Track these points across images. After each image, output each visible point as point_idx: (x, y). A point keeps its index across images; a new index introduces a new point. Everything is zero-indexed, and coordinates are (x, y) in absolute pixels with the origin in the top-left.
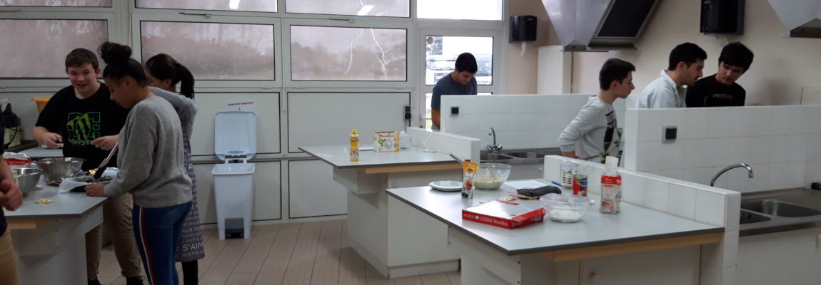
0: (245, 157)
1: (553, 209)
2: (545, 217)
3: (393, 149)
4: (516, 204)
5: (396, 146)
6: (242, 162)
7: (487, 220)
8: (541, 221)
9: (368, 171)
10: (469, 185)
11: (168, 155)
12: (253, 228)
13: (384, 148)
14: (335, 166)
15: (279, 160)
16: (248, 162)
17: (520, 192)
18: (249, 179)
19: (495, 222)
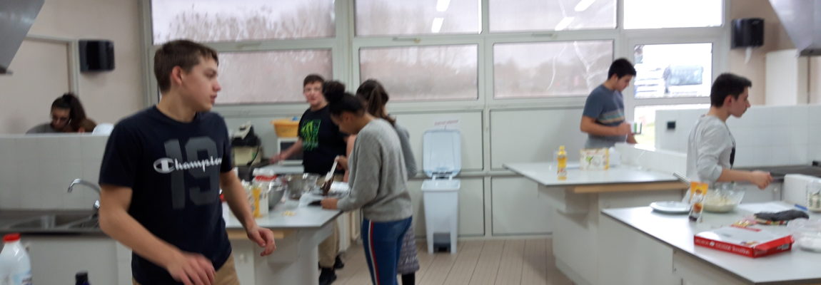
0: (450, 173)
1: (803, 236)
2: (793, 245)
3: (602, 166)
4: (758, 230)
5: (605, 163)
6: (448, 178)
7: (724, 247)
8: (789, 250)
9: (577, 190)
10: (698, 208)
11: (392, 174)
12: (458, 243)
13: (592, 166)
14: (540, 185)
15: (483, 177)
16: (454, 178)
17: (759, 216)
18: (455, 196)
19: (734, 249)
